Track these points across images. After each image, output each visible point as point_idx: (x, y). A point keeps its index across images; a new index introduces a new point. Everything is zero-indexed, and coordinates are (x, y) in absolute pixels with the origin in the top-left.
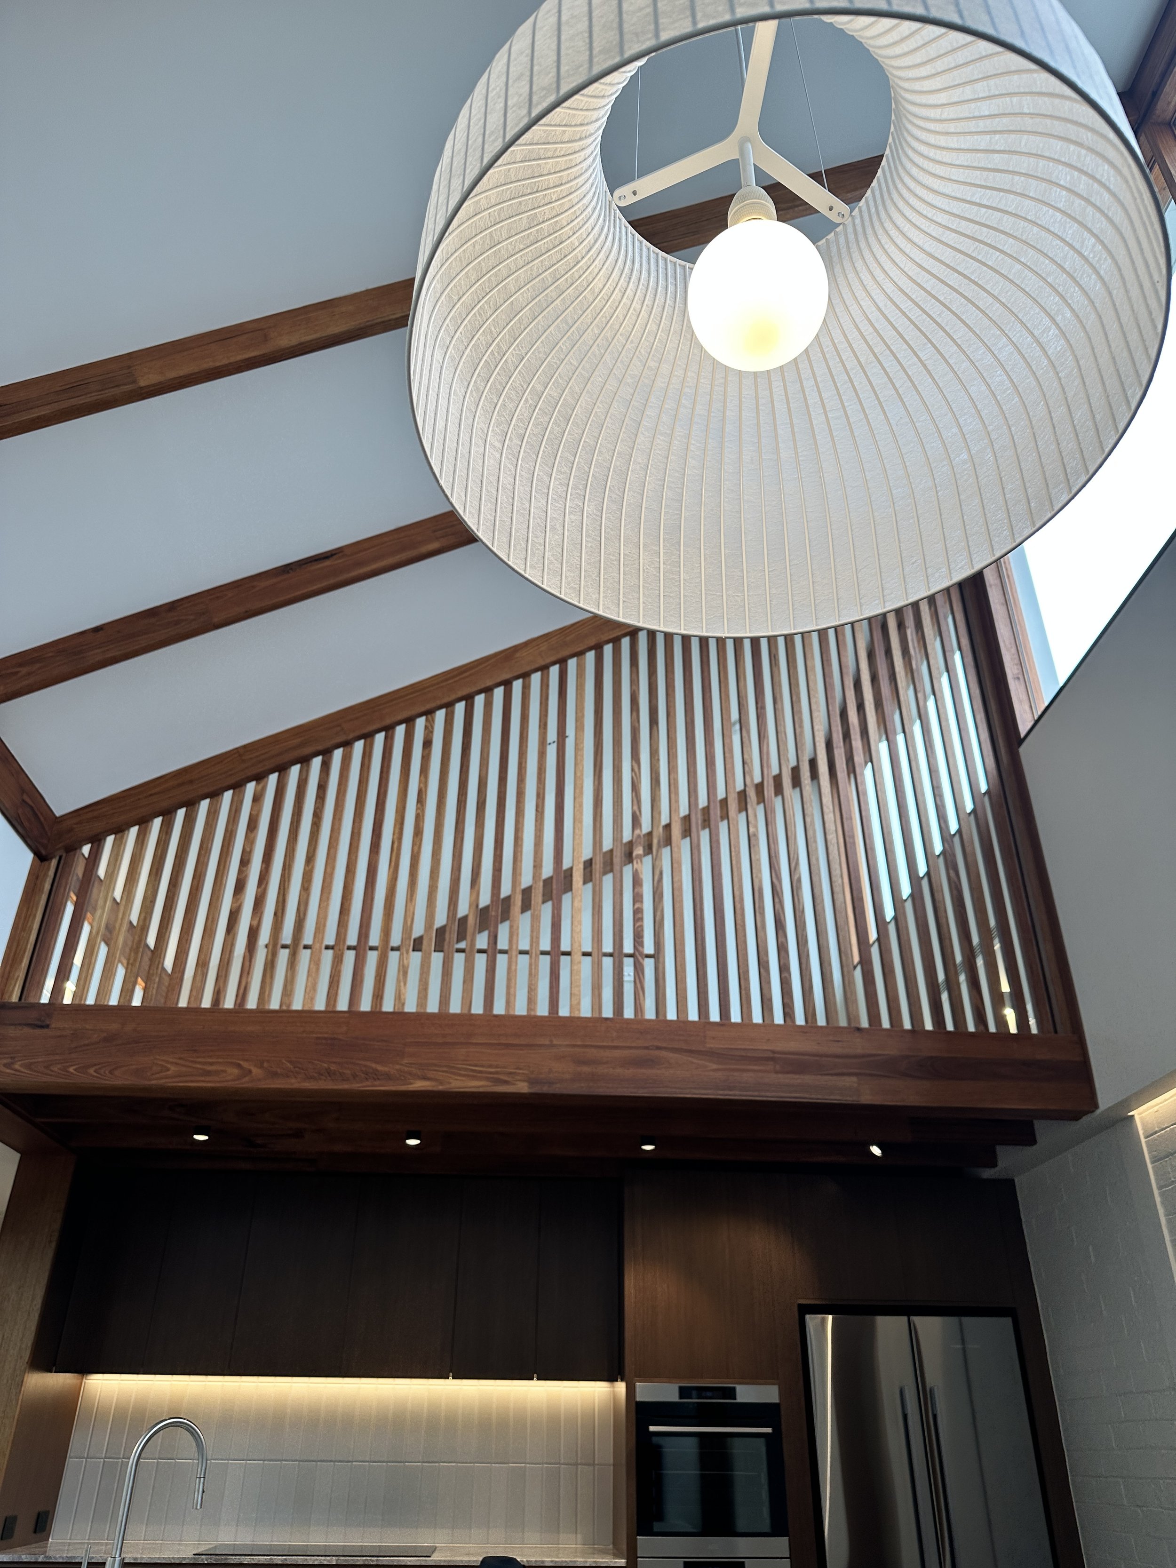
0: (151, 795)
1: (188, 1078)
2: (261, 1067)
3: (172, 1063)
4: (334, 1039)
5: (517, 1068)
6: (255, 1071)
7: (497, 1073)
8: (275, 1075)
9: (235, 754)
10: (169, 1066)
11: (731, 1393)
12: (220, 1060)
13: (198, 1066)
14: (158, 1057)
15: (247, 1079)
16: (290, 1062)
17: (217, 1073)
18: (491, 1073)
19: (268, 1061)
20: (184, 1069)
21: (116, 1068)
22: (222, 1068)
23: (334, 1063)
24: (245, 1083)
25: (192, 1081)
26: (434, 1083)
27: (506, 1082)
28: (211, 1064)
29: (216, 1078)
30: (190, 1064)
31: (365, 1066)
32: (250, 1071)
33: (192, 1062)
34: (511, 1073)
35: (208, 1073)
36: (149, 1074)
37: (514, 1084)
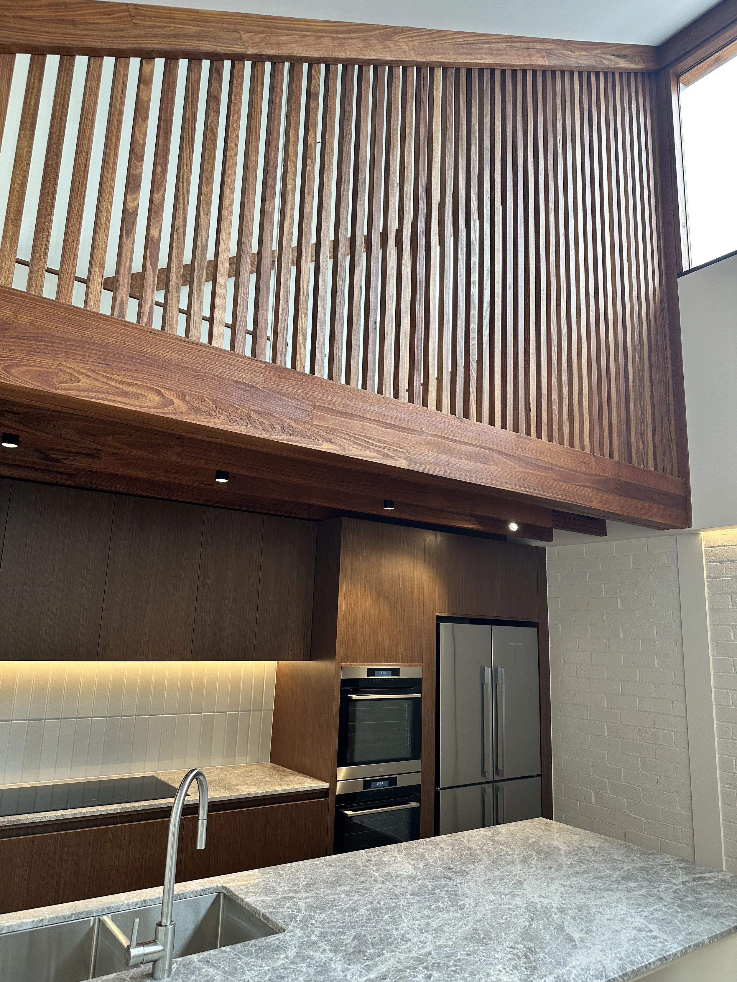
0: (21, 17)
1: (103, 396)
2: (183, 399)
3: (82, 374)
4: (253, 387)
5: (399, 447)
6: (177, 402)
7: (384, 448)
8: (197, 411)
9: (124, 11)
10: (79, 376)
11: (396, 672)
12: (139, 383)
13: (114, 384)
14: (64, 363)
15: (169, 409)
16: (213, 401)
17: (136, 396)
18: (380, 447)
19: (190, 395)
20: (97, 384)
21: (12, 366)
22: (140, 391)
23: (253, 410)
24: (166, 413)
25: (109, 400)
26: (339, 448)
27: (391, 457)
28: (129, 384)
29: (135, 402)
30: (104, 380)
31: (281, 420)
32: (172, 402)
33: (106, 377)
34: (394, 450)
35: (126, 394)
36: (55, 381)
37: (397, 460)
